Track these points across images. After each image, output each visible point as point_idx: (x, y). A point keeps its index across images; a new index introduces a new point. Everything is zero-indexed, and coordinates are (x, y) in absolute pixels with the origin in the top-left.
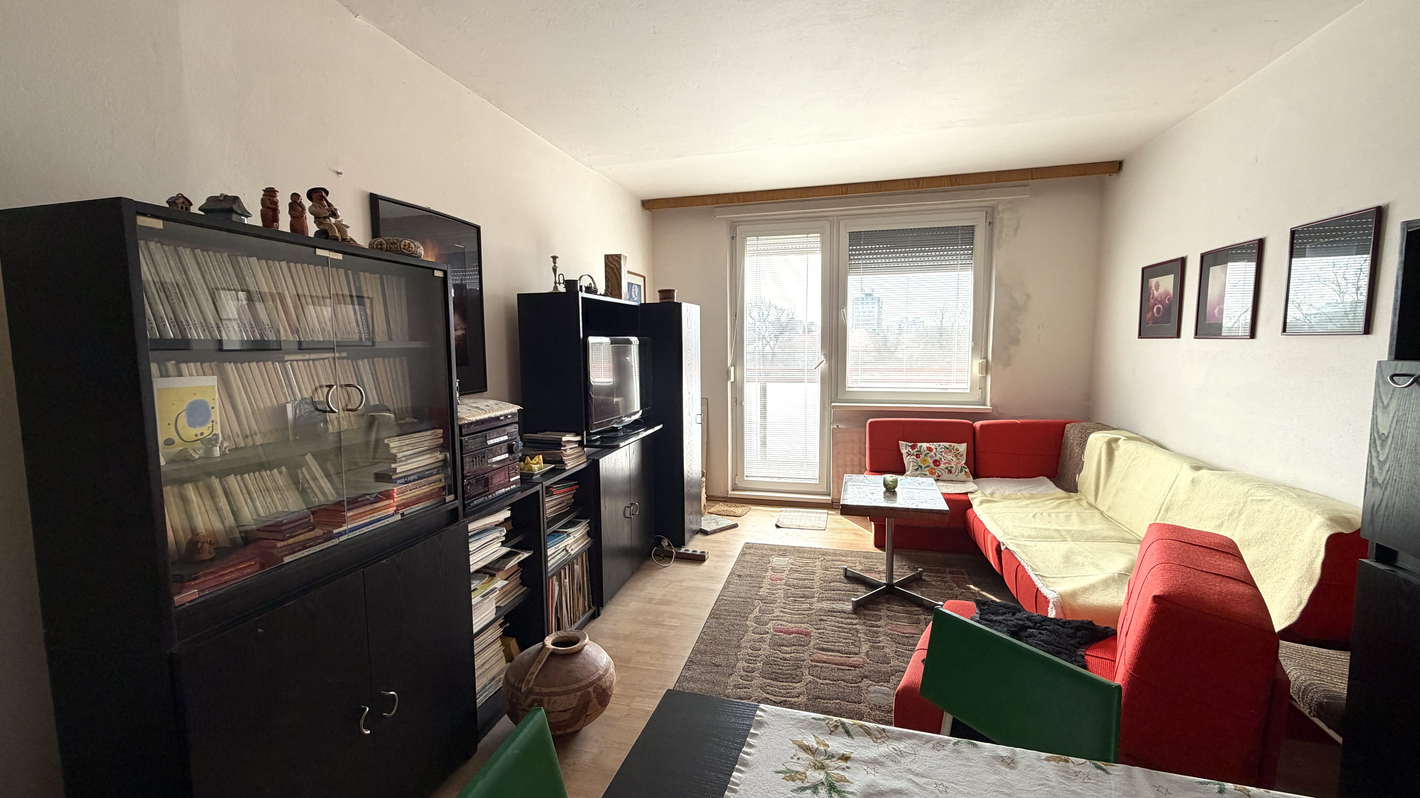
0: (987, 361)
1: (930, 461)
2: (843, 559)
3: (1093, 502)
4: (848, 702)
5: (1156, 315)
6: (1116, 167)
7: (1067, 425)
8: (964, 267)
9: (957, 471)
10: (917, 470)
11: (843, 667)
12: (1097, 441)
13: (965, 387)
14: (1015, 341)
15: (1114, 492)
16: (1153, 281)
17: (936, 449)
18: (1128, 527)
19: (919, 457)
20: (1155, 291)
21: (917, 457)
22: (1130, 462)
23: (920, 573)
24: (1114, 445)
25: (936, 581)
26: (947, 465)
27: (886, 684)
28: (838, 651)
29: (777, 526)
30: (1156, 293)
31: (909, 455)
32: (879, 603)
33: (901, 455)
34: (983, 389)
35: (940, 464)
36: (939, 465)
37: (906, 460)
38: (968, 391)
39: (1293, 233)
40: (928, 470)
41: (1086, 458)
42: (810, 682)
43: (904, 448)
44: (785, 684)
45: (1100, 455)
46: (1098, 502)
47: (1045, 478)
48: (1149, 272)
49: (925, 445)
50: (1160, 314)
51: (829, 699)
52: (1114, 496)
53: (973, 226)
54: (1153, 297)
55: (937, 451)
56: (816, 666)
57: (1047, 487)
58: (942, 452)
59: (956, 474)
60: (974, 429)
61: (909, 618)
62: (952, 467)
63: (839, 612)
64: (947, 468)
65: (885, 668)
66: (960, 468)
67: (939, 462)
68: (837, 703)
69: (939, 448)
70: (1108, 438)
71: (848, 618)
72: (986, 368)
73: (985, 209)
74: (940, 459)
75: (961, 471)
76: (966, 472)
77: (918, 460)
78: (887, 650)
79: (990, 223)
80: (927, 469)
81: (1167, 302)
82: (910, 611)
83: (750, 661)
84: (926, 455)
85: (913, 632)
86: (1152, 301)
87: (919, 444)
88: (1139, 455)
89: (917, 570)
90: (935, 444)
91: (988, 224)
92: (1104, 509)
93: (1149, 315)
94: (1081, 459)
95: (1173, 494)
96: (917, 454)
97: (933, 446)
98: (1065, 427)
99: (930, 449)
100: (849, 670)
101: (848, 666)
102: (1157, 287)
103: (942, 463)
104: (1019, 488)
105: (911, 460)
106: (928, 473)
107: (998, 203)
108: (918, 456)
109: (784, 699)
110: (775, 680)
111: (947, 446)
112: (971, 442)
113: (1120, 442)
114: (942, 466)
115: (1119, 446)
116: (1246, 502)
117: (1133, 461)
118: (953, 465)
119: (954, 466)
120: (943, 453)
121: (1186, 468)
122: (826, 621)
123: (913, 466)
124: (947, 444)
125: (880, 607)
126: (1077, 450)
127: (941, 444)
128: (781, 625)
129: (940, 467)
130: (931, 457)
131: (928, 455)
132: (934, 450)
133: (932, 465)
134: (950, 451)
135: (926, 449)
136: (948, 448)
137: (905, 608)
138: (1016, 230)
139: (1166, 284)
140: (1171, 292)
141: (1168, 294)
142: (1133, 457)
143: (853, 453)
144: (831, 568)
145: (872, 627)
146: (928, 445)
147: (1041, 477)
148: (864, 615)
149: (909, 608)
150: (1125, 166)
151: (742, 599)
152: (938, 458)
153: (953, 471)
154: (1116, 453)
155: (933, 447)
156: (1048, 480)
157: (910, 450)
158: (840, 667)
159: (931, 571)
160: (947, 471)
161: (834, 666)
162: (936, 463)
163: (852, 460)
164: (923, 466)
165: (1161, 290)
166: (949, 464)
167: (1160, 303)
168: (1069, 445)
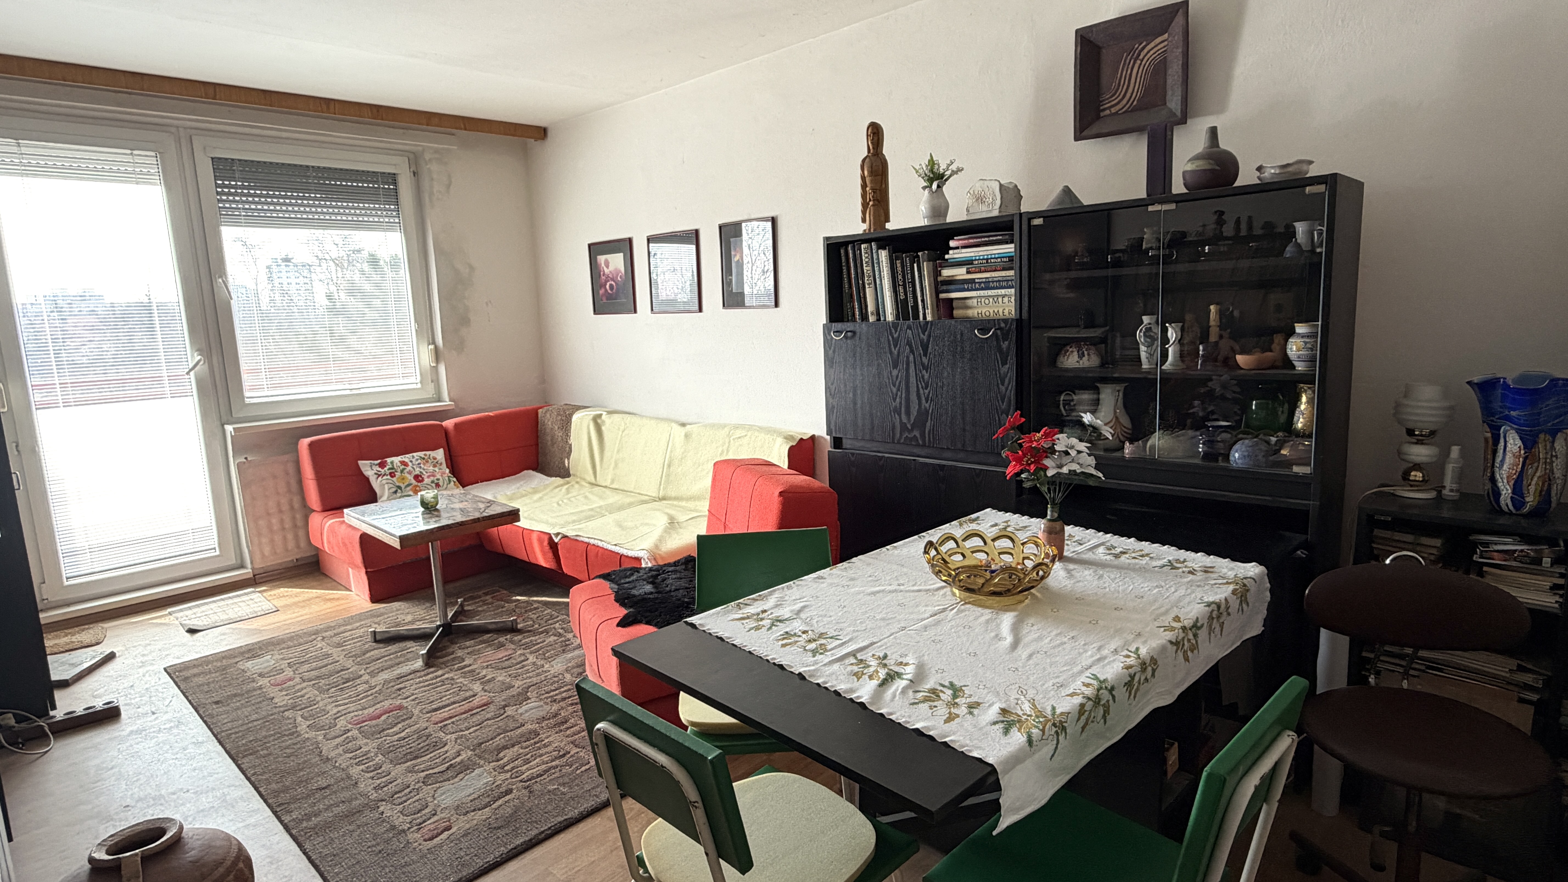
0: (436, 347)
1: (410, 478)
2: (349, 627)
3: (593, 481)
4: (512, 730)
5: (609, 291)
6: (541, 133)
7: (540, 411)
8: (389, 227)
9: (446, 483)
10: (396, 492)
11: (474, 712)
12: (581, 422)
13: (413, 381)
14: (465, 321)
15: (613, 465)
16: (601, 259)
17: (411, 461)
18: (638, 491)
19: (395, 476)
20: (605, 269)
21: (392, 477)
22: (620, 433)
23: (462, 605)
24: (599, 421)
25: (480, 606)
26: (432, 478)
27: (529, 701)
28: (454, 703)
29: (192, 631)
30: (606, 271)
31: (379, 475)
32: (445, 648)
33: (367, 480)
34: (436, 381)
35: (423, 478)
36: (423, 480)
37: (376, 484)
38: (419, 386)
39: (720, 227)
40: (411, 490)
41: (573, 440)
42: (456, 739)
43: (368, 468)
44: (432, 755)
45: (589, 433)
46: (598, 479)
47: (531, 472)
48: (596, 249)
49: (396, 460)
50: (614, 291)
51: (492, 739)
52: (614, 469)
53: (394, 174)
54: (604, 274)
55: (413, 465)
56: (446, 725)
57: (538, 479)
58: (419, 464)
59: (445, 486)
60: (446, 431)
61: (490, 646)
62: (438, 479)
63: (410, 674)
64: (433, 482)
65: (513, 692)
66: (447, 478)
67: (421, 476)
68: (504, 737)
69: (414, 460)
70: (592, 416)
71: (428, 674)
72: (437, 355)
73: (407, 154)
74: (421, 472)
75: (450, 481)
76: (454, 482)
77: (394, 479)
78: (500, 678)
79: (414, 173)
80: (408, 488)
81: (619, 279)
82: (484, 640)
83: (364, 762)
84: (402, 471)
85: (507, 653)
86: (603, 278)
87: (389, 460)
88: (628, 425)
89: (457, 602)
90: (407, 456)
91: (412, 175)
92: (608, 483)
93: (602, 291)
94: (567, 442)
95: (671, 452)
96: (390, 474)
97: (406, 458)
98: (537, 414)
99: (403, 463)
100: (483, 710)
101: (477, 708)
102: (607, 264)
103: (425, 477)
104: (518, 485)
105: (384, 482)
106: (411, 493)
107: (424, 150)
108: (392, 475)
109: (447, 765)
110: (416, 758)
111: (423, 456)
112: (446, 447)
113: (604, 417)
114: (427, 481)
115: (604, 422)
116: (730, 442)
117: (623, 432)
118: (438, 476)
119: (440, 477)
120: (422, 465)
121: (676, 427)
122: (405, 687)
123: (389, 489)
124: (421, 454)
125: (451, 650)
126: (559, 434)
127: (415, 454)
128: (356, 716)
129: (425, 482)
130: (410, 473)
131: (405, 471)
132: (410, 464)
133: (414, 482)
134: (427, 462)
135: (399, 464)
136: (424, 459)
137: (477, 640)
138: (449, 186)
139: (615, 262)
140: (623, 269)
141: (619, 271)
142: (622, 428)
143: (278, 493)
144: (345, 642)
145: (463, 668)
146: (399, 458)
147: (526, 471)
148: (442, 663)
149: (481, 639)
150: (549, 134)
151: (261, 721)
152: (417, 473)
153: (441, 484)
154: (603, 428)
155: (406, 460)
156: (534, 473)
157: (380, 469)
158: (471, 713)
159: (472, 598)
160: (434, 485)
161: (464, 716)
162: (417, 478)
163: (279, 504)
164: (403, 486)
165: (611, 268)
166: (434, 476)
167: (613, 280)
168: (548, 431)
